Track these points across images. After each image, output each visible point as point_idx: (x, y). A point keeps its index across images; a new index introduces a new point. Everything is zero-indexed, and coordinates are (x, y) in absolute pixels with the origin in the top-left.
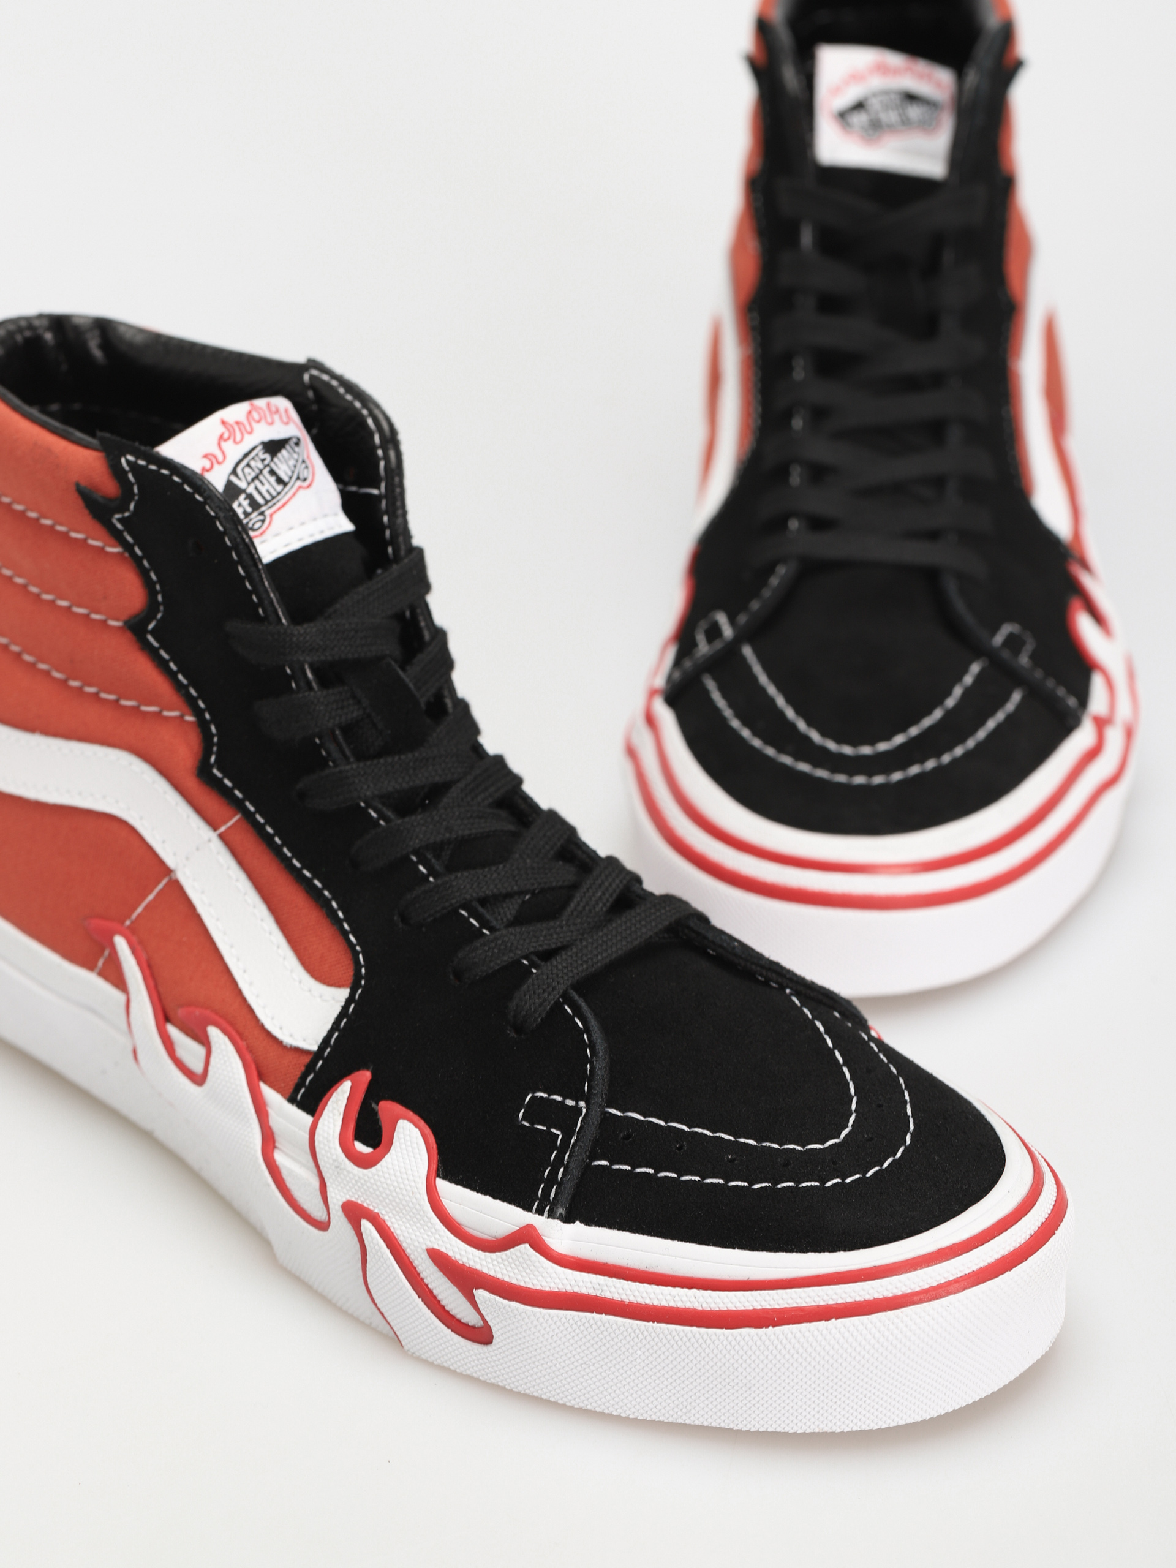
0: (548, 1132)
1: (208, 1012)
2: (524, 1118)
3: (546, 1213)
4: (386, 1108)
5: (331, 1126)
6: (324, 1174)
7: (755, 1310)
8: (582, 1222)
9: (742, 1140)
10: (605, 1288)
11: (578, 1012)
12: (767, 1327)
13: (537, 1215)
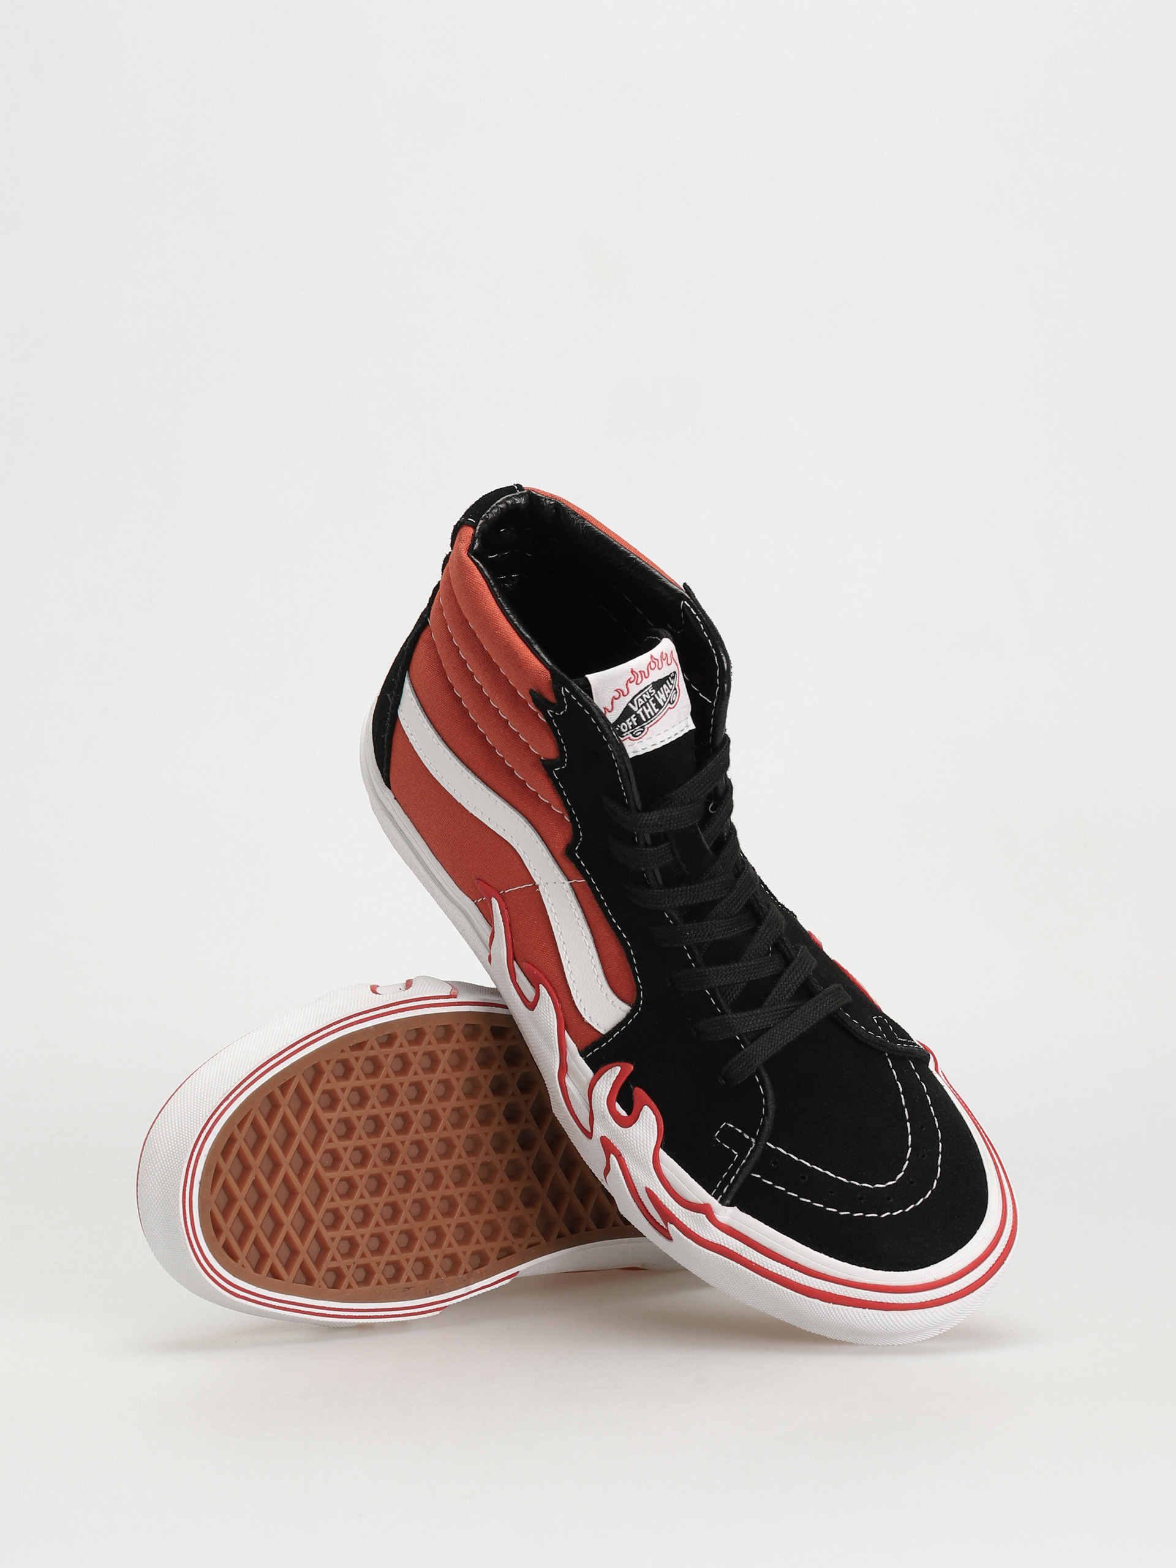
0: (730, 1150)
1: (541, 976)
2: (718, 1137)
3: (719, 1199)
4: (639, 1093)
5: (604, 1089)
6: (594, 1112)
7: (825, 1291)
8: (738, 1208)
9: (840, 1178)
10: (743, 1251)
11: (762, 1082)
12: (829, 1303)
13: (713, 1198)
